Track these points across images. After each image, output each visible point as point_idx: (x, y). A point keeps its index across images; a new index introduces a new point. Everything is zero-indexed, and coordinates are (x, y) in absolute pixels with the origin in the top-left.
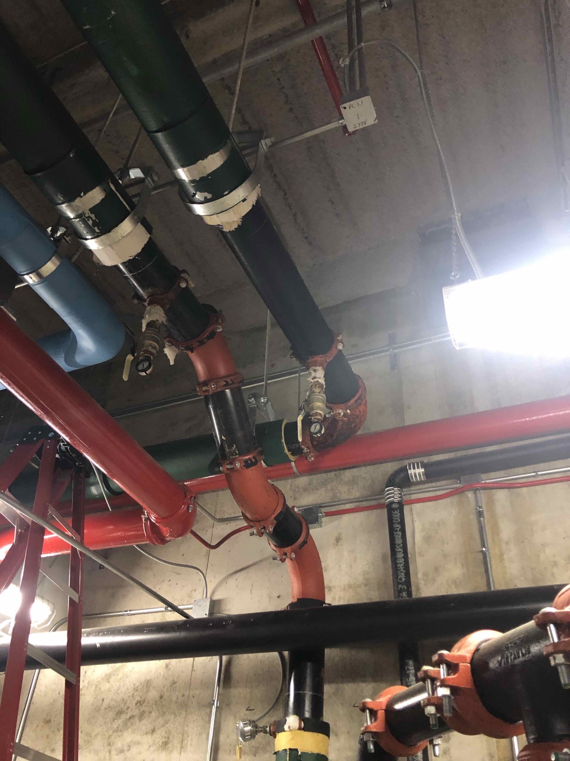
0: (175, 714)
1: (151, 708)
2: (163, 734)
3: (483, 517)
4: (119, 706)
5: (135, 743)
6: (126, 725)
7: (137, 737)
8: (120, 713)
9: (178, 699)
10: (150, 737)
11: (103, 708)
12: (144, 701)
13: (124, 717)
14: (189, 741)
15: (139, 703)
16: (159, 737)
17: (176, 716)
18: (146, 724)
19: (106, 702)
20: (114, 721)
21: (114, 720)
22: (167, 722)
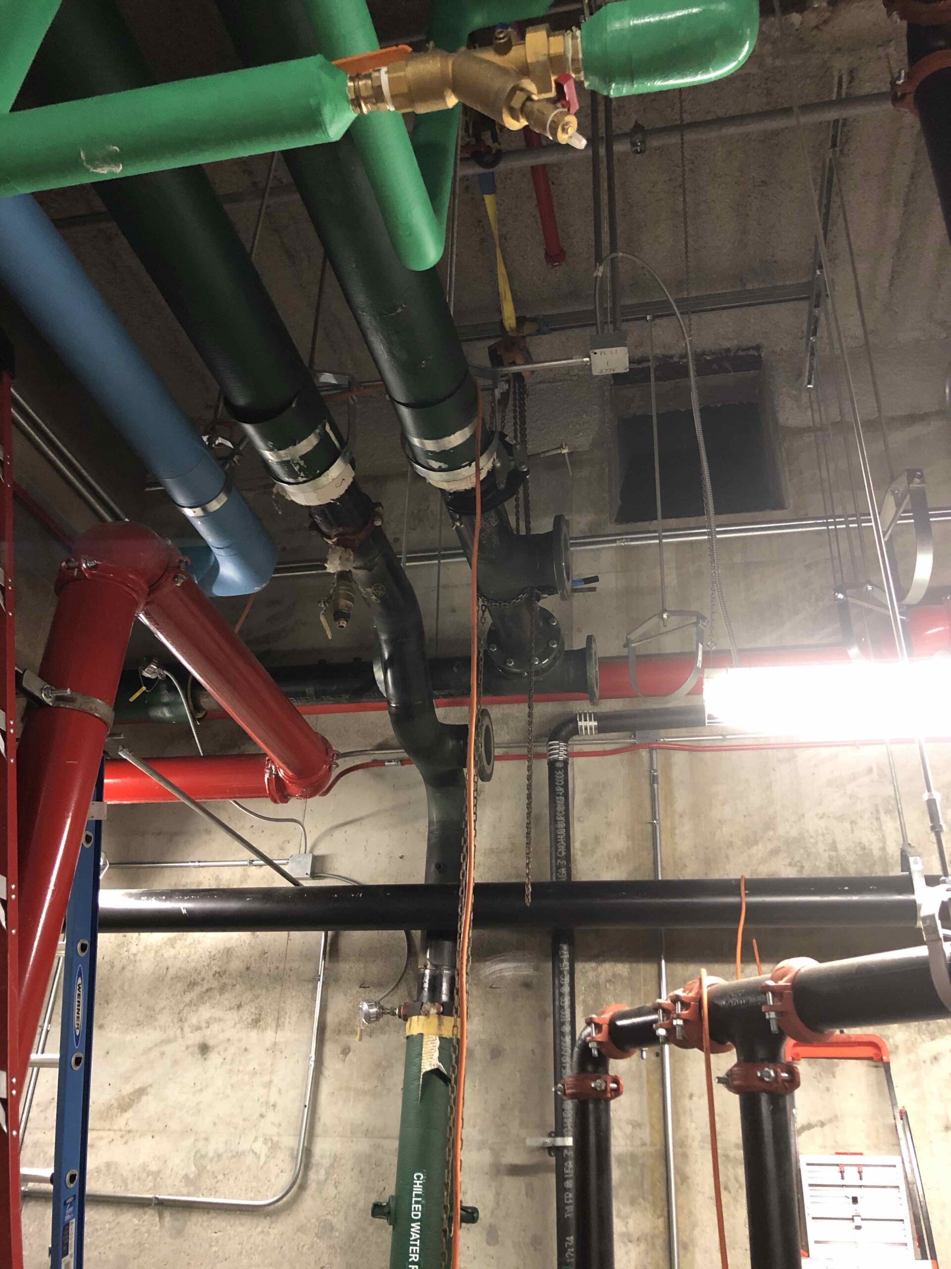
0: (267, 988)
1: (234, 981)
2: (253, 1010)
3: (657, 783)
4: (191, 976)
5: (215, 1019)
6: (202, 998)
7: (217, 1013)
8: (193, 984)
9: (270, 971)
10: (235, 1013)
11: (169, 977)
12: (225, 972)
13: (198, 989)
14: (288, 1019)
15: (219, 974)
16: (247, 1013)
17: (267, 990)
18: (228, 998)
19: (172, 971)
20: (184, 994)
21: (185, 992)
22: (257, 997)
